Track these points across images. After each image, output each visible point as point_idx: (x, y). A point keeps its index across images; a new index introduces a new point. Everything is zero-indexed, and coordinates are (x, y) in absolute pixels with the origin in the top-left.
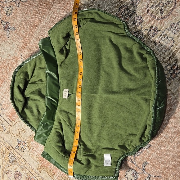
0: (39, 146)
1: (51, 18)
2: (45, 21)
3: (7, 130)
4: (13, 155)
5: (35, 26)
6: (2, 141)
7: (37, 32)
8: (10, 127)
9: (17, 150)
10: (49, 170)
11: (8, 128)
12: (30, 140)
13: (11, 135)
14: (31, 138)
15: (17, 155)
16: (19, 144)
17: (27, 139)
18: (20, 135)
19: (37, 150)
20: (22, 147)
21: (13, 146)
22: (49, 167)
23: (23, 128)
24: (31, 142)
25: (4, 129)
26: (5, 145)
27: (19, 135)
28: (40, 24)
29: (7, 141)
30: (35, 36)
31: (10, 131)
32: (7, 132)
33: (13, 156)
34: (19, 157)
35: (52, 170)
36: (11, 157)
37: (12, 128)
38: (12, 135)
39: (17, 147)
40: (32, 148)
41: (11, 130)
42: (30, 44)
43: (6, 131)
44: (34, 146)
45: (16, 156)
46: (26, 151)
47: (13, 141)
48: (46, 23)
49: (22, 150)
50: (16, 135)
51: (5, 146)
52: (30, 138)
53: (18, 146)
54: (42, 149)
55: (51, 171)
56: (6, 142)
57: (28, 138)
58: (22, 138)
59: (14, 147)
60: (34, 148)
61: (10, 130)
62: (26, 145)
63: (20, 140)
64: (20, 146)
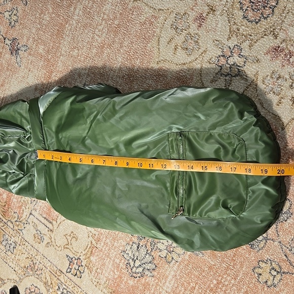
0: (107, 264)
1: (85, 8)
2: (76, 17)
3: (46, 240)
4: (64, 286)
5: (60, 33)
6: (41, 262)
7: (65, 43)
8: (50, 232)
9: (69, 275)
11: (48, 236)
12: (89, 253)
13: (55, 249)
14: (90, 250)
15: (72, 286)
16: (72, 264)
17: (84, 253)
18: (69, 247)
19: (104, 271)
20: (77, 268)
21: (61, 270)
23: (72, 232)
24: (92, 258)
25: (42, 239)
26: (49, 268)
27: (67, 246)
28: (67, 26)
29: (51, 261)
30: (63, 53)
31: (52, 242)
32: (48, 243)
33: (64, 289)
34: (75, 288)
36: (61, 290)
37: (54, 235)
38: (57, 248)
39: (68, 271)
40: (94, 269)
41: (53, 239)
42: (58, 68)
43: (45, 242)
44: (97, 264)
45: (70, 287)
46: (85, 275)
47: (59, 259)
48: (78, 22)
49: (78, 274)
50: (63, 247)
51: (48, 271)
52: (88, 249)
53: (70, 267)
54: (113, 269)
56: (49, 264)
57: (85, 250)
58: (73, 252)
59: (64, 271)
60: (97, 269)
61: (51, 239)
62: (82, 264)
63: (71, 256)
64: (74, 268)
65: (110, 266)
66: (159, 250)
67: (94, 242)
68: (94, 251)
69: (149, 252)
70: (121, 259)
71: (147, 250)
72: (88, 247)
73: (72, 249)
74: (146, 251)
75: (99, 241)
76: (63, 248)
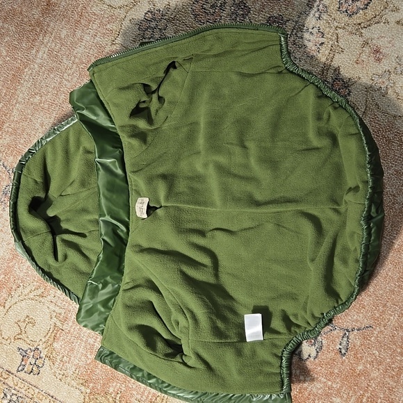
0: (77, 348)
1: (51, 51)
2: (39, 61)
4: (13, 391)
5: (16, 77)
7: (23, 89)
9: (22, 374)
10: (111, 399)
12: (51, 339)
14: (53, 335)
15: (25, 389)
16: (25, 358)
17: (43, 340)
18: (23, 336)
19: (72, 358)
20: (33, 362)
21: (10, 369)
22: (111, 390)
23: (28, 316)
24: (55, 345)
27: (20, 336)
28: (26, 70)
30: (20, 100)
33: (13, 394)
34: (31, 390)
35: (119, 396)
36: (9, 397)
39: (20, 369)
40: (59, 358)
42: (12, 118)
45: (23, 391)
46: (46, 370)
47: (7, 356)
48: (41, 66)
49: (35, 370)
50: (12, 338)
52: (49, 334)
53: (23, 363)
55: (118, 398)
57: (45, 337)
58: (29, 342)
59: (14, 370)
60: (63, 357)
62: (42, 355)
63: (25, 347)
64: (28, 363)
65: (81, 350)
67: (59, 324)
68: (58, 335)
70: (97, 338)
72: (51, 331)
73: (26, 339)
75: (65, 320)
76: (13, 340)
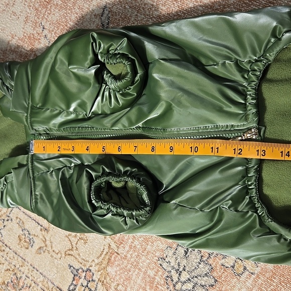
0: (134, 278)
3: (38, 243)
6: (29, 275)
8: (43, 232)
11: (41, 237)
12: (105, 262)
13: (52, 256)
14: (107, 257)
16: (77, 278)
17: (96, 261)
18: (74, 253)
19: (129, 289)
20: (85, 284)
21: (61, 287)
24: (109, 269)
25: (31, 243)
26: (40, 285)
27: (71, 252)
29: (44, 274)
31: (46, 246)
32: (40, 248)
37: (49, 235)
38: (54, 254)
39: (71, 288)
40: (113, 285)
41: (48, 243)
43: (36, 247)
44: (118, 278)
47: (58, 272)
50: (63, 253)
51: (39, 288)
52: (103, 256)
53: (74, 283)
54: (143, 285)
56: (42, 278)
57: (98, 258)
58: (80, 260)
59: (65, 289)
60: (118, 285)
61: (45, 241)
62: (94, 278)
63: (77, 266)
64: (79, 284)
65: (139, 281)
66: (222, 257)
67: (113, 246)
68: (113, 259)
69: (204, 259)
70: (158, 270)
71: (202, 256)
72: (104, 253)
73: (77, 257)
74: (199, 257)
75: (121, 243)
76: (63, 255)
